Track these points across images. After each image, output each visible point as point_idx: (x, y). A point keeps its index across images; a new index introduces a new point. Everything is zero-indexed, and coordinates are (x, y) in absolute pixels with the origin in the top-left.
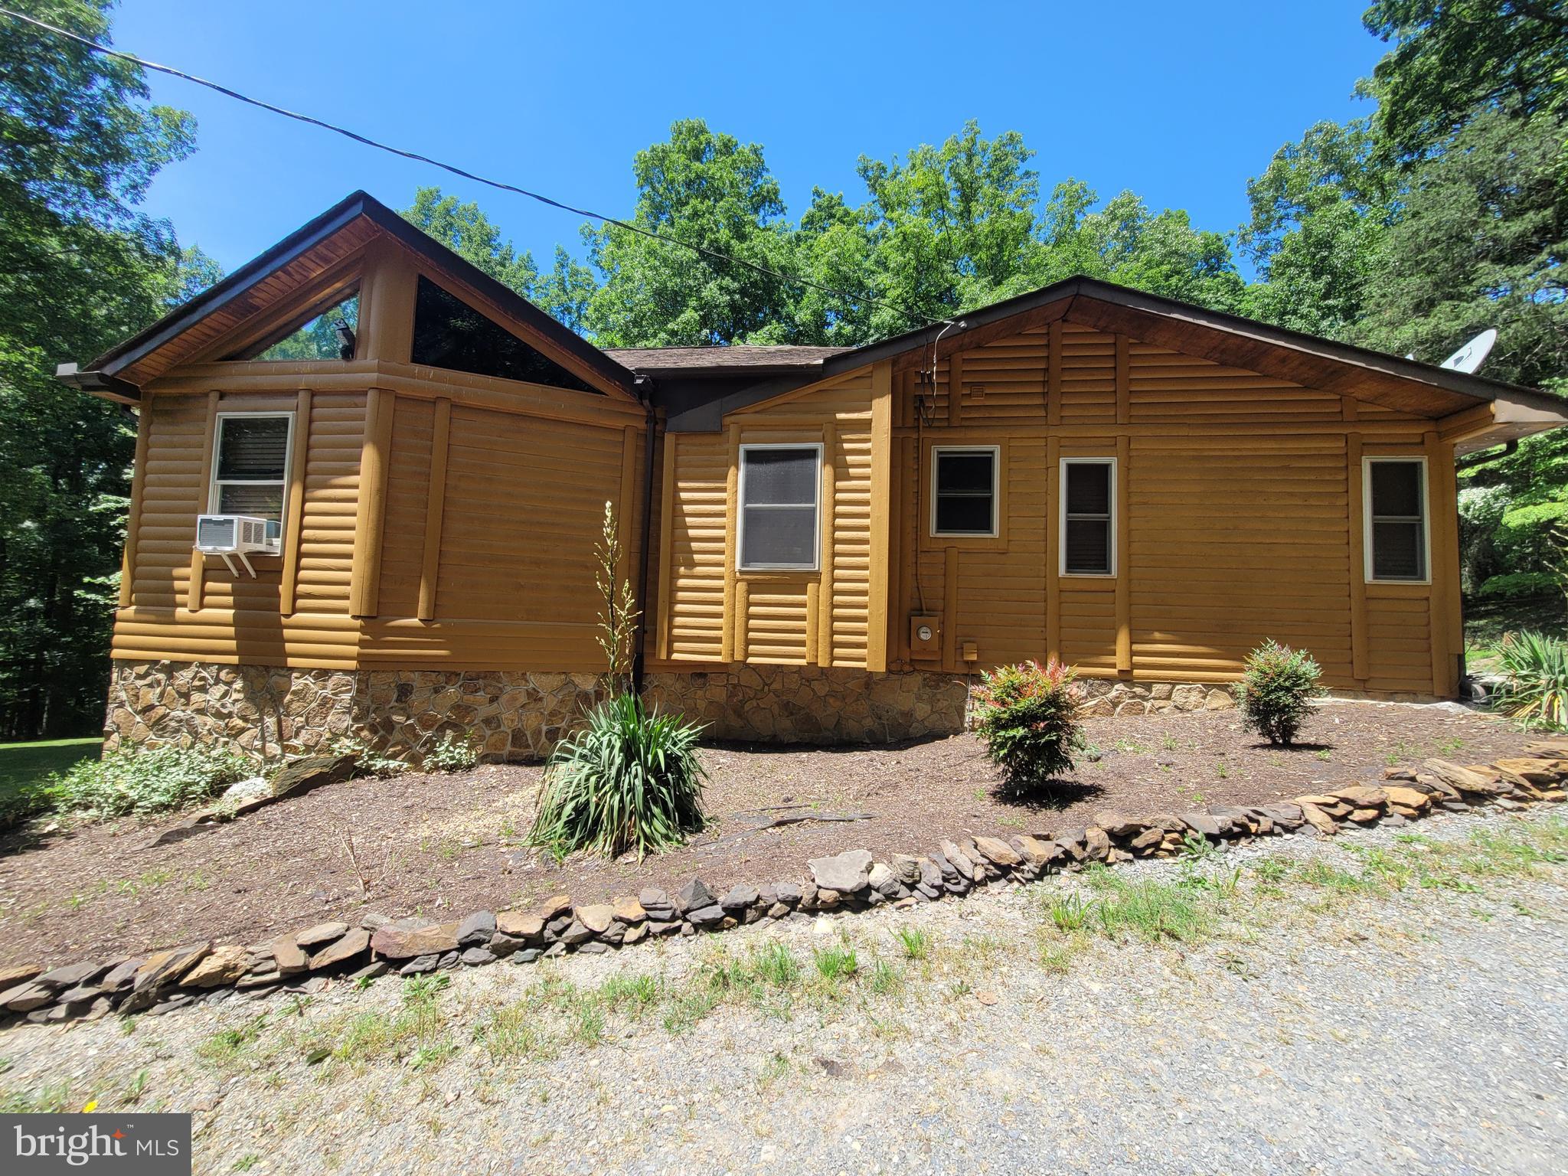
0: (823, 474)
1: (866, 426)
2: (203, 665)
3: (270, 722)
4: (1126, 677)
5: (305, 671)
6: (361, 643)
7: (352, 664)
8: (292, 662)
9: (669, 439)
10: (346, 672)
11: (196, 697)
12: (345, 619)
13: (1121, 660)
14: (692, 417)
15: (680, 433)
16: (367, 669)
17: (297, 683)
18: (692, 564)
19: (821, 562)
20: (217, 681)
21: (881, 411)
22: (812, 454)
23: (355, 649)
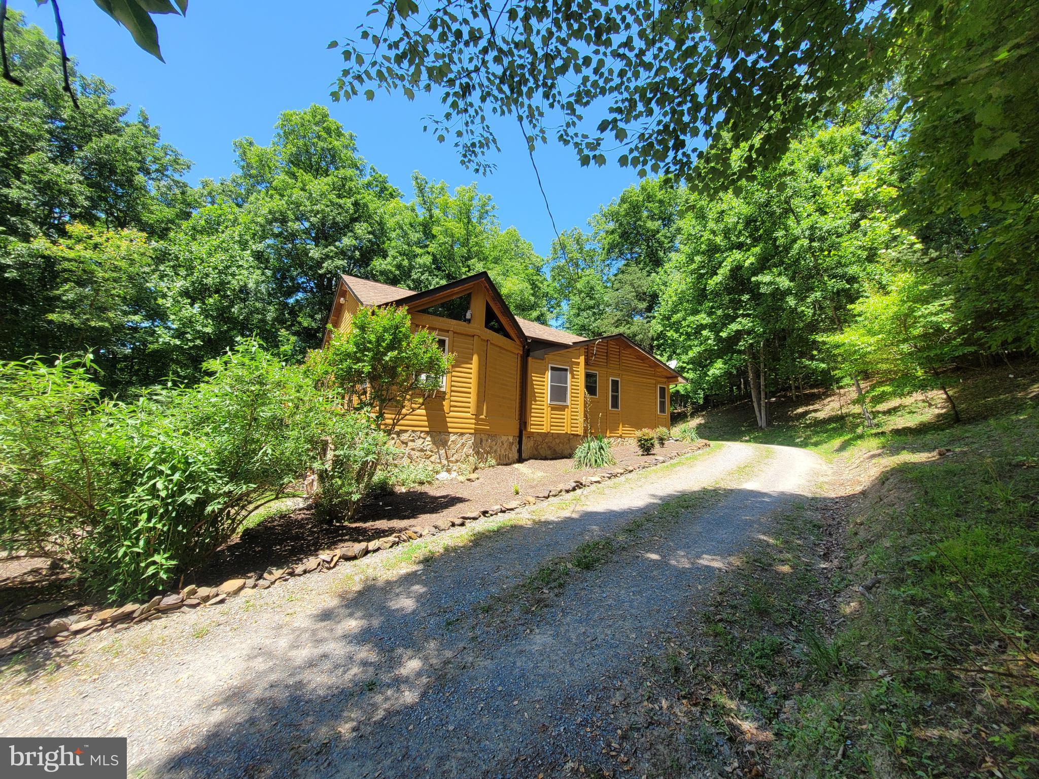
0: (569, 376)
1: (578, 364)
2: (413, 431)
3: (442, 452)
4: (621, 437)
5: (455, 433)
6: (475, 424)
7: (473, 431)
8: (450, 430)
9: (530, 359)
10: (470, 434)
11: (410, 444)
12: (468, 415)
13: (620, 432)
14: (537, 353)
15: (534, 358)
16: (477, 432)
17: (452, 438)
18: (536, 401)
19: (568, 403)
20: (420, 437)
21: (582, 360)
22: (566, 370)
23: (473, 426)
